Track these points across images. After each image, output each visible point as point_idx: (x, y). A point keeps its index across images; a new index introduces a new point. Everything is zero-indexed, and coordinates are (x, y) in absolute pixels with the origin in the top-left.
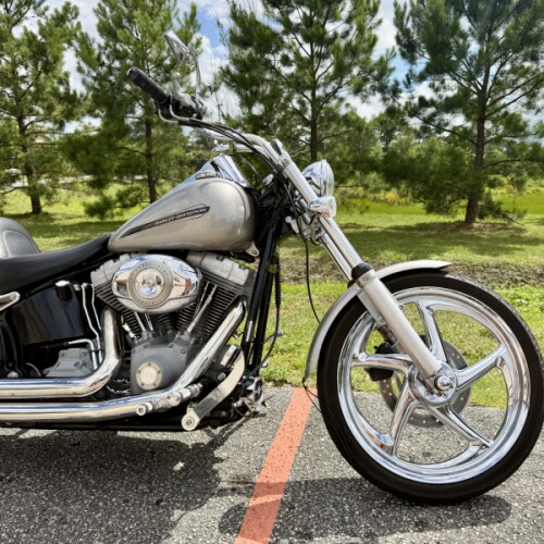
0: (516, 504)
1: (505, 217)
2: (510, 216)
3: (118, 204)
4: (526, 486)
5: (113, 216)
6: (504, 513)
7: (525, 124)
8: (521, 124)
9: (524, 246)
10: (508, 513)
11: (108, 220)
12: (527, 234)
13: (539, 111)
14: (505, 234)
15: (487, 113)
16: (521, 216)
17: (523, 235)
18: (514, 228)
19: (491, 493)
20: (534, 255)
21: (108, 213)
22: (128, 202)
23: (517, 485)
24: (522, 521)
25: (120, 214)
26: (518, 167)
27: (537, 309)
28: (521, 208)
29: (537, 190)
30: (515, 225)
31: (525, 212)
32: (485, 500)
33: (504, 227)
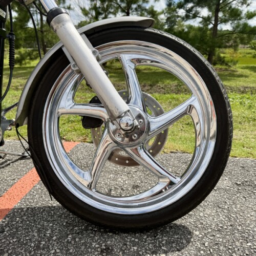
0: (197, 233)
1: (227, 65)
2: (230, 64)
3: (28, 58)
4: (209, 215)
5: (25, 64)
6: (184, 242)
7: (241, 12)
8: (239, 12)
9: (235, 78)
10: (188, 242)
11: (23, 66)
12: (238, 73)
13: (248, 5)
14: (226, 73)
15: (220, 7)
16: (235, 64)
17: (235, 73)
18: (231, 70)
19: (178, 222)
20: (240, 81)
21: (23, 62)
22: (33, 57)
23: (201, 214)
24: (199, 250)
25: (29, 63)
26: (235, 38)
27: (238, 103)
28: (235, 59)
29: (245, 56)
30: (232, 69)
31: (237, 61)
32: (171, 227)
33: (226, 70)
